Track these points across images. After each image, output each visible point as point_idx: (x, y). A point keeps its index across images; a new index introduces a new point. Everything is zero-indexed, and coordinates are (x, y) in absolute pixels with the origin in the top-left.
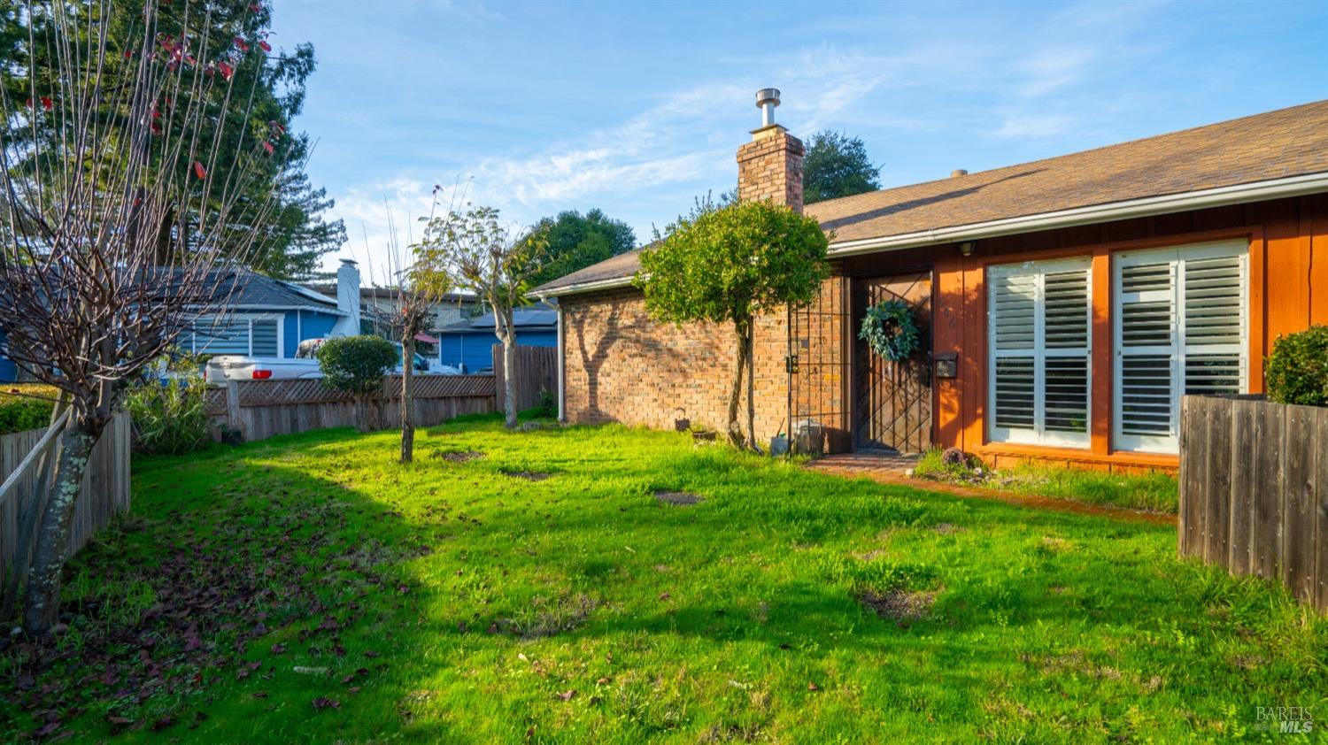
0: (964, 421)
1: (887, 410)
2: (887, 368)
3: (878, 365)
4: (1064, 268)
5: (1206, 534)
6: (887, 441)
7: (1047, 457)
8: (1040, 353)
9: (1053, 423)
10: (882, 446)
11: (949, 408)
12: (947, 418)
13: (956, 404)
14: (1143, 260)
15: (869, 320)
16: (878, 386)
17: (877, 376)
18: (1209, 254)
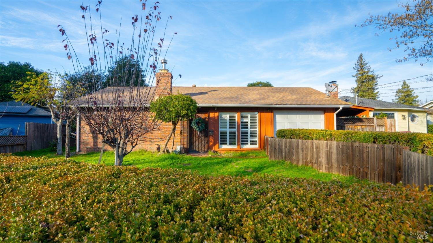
0: (215, 144)
1: (197, 143)
2: (198, 133)
3: (195, 132)
4: (232, 114)
5: (273, 156)
6: (197, 150)
7: (230, 150)
8: (228, 130)
9: (231, 144)
10: (195, 151)
11: (211, 142)
12: (211, 144)
13: (213, 141)
14: (244, 114)
15: (193, 122)
16: (195, 137)
17: (195, 135)
18: (253, 114)
